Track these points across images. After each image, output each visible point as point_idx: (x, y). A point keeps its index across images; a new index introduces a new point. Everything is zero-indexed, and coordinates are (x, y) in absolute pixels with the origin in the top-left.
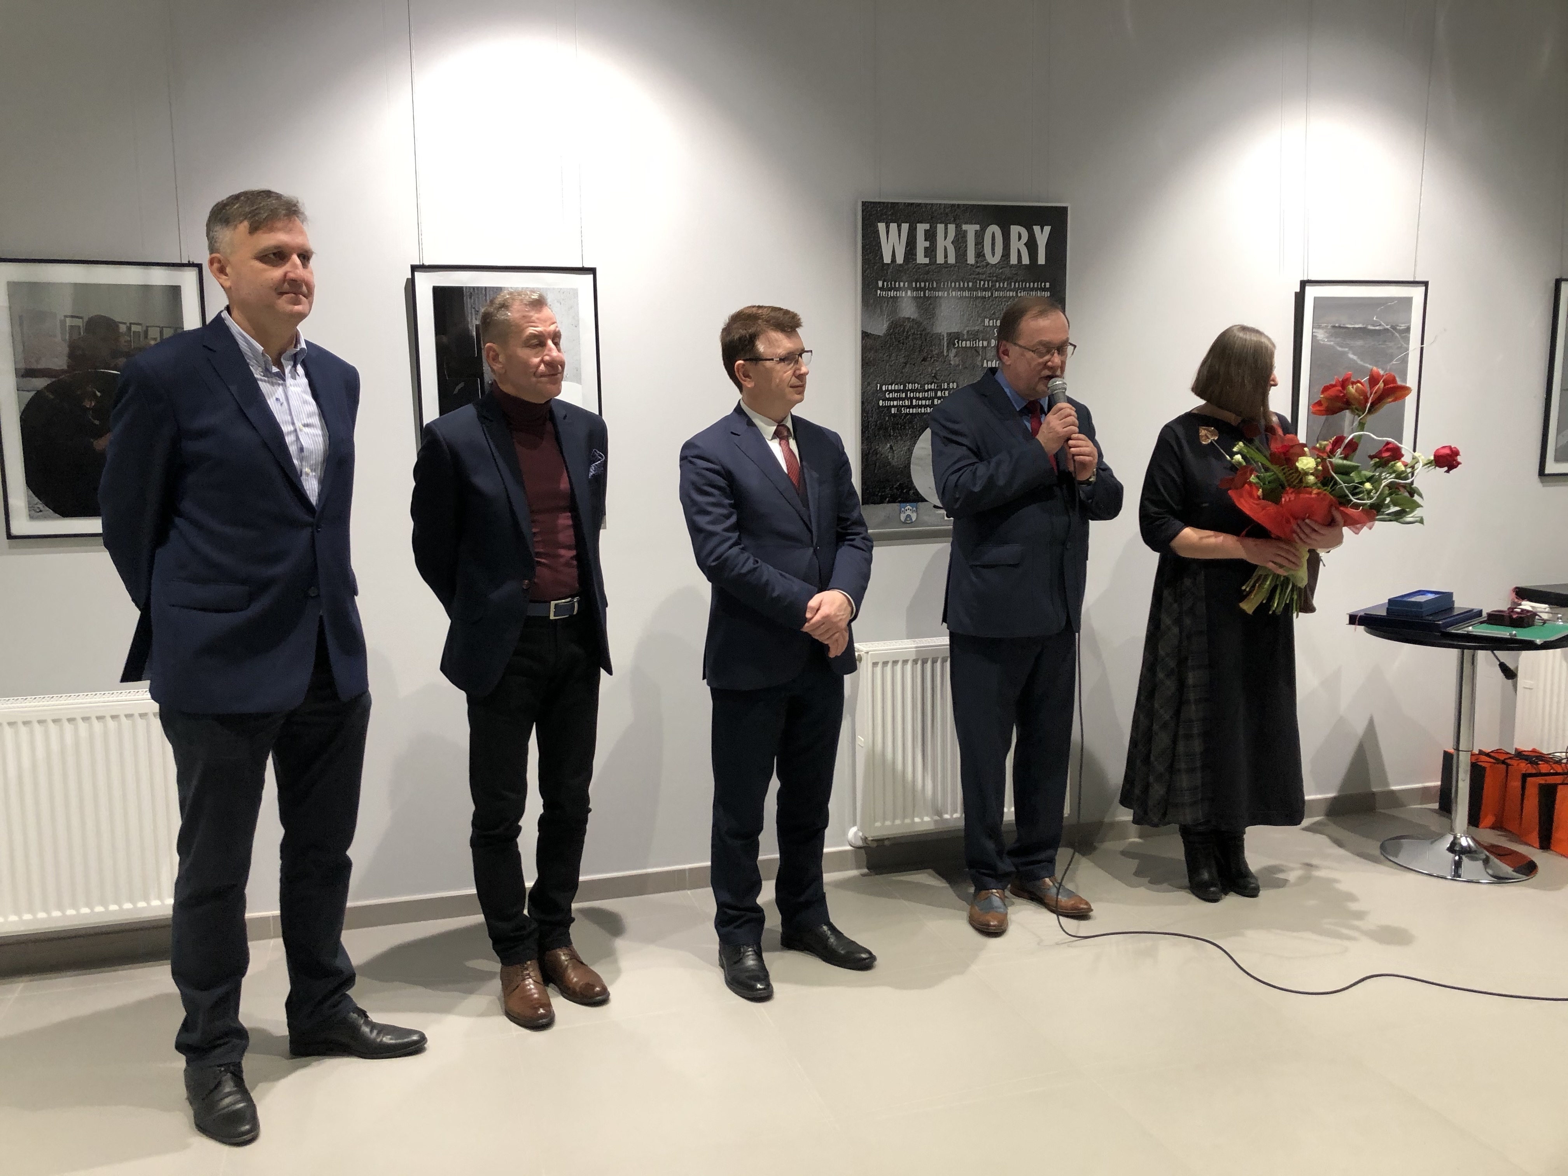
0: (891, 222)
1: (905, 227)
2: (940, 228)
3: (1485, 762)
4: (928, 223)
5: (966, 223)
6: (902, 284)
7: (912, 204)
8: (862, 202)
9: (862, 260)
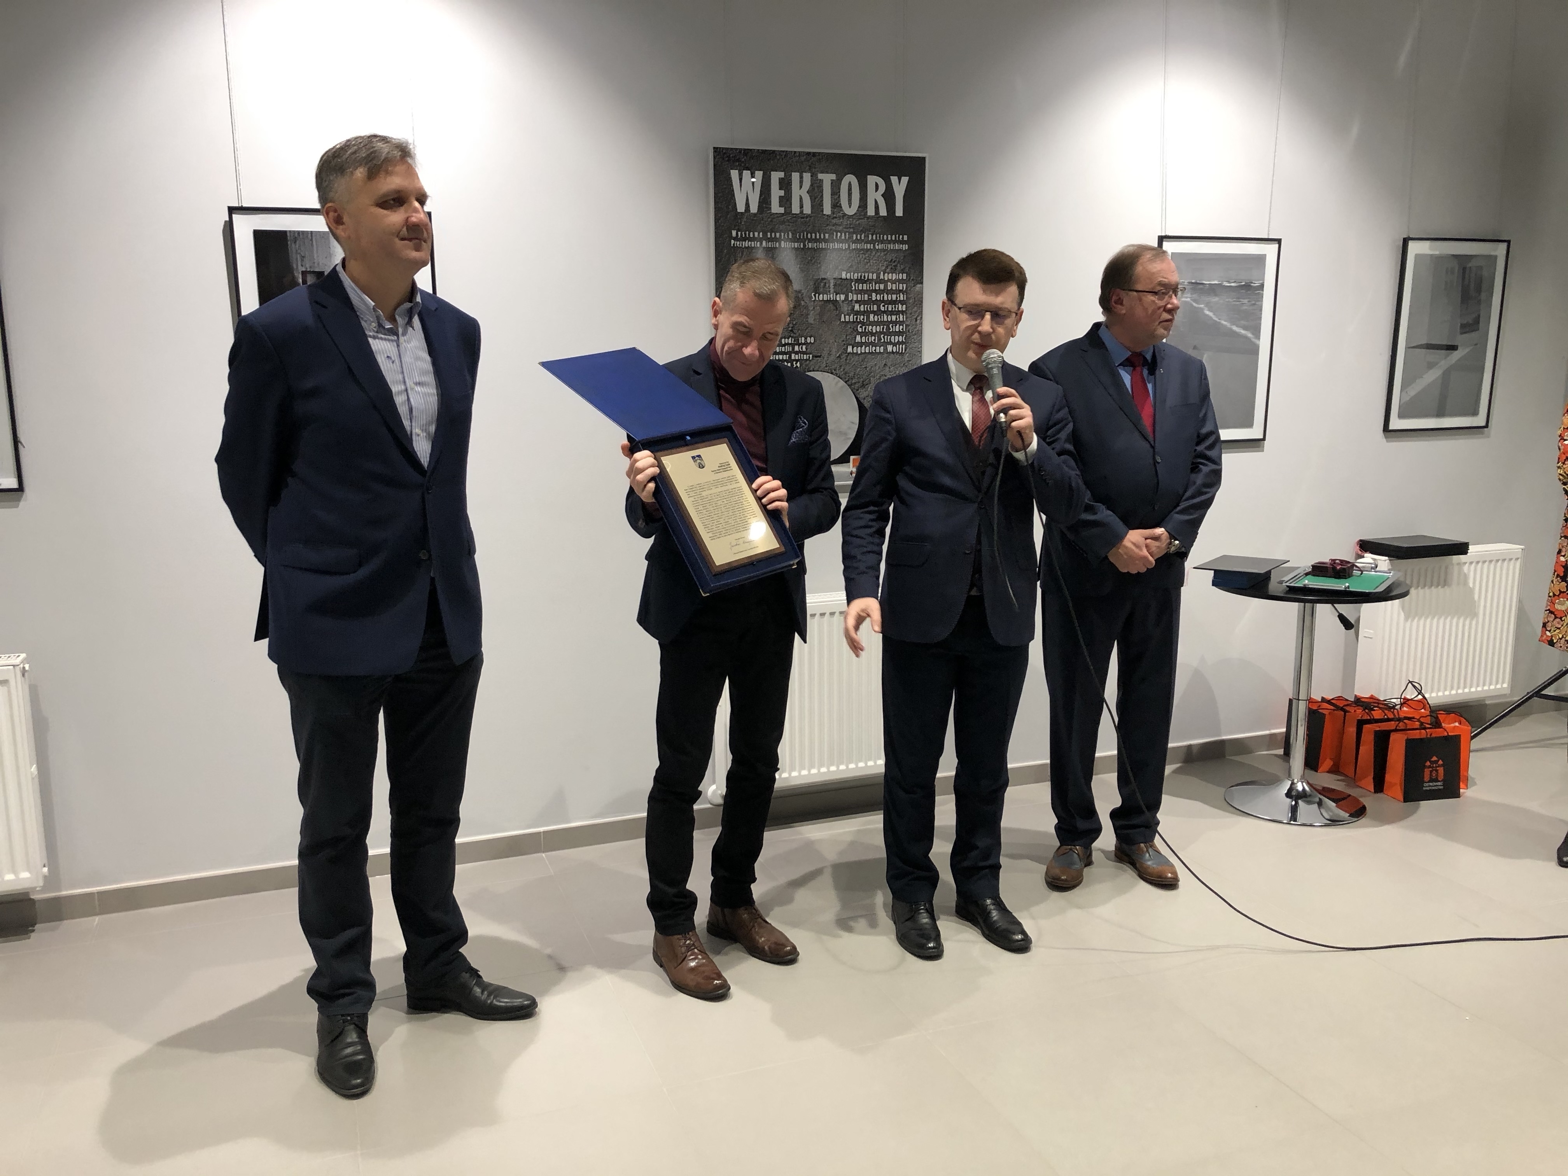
0: (744, 170)
2: (795, 176)
3: (1326, 709)
6: (756, 234)
7: (766, 151)
8: (714, 148)
9: (715, 208)
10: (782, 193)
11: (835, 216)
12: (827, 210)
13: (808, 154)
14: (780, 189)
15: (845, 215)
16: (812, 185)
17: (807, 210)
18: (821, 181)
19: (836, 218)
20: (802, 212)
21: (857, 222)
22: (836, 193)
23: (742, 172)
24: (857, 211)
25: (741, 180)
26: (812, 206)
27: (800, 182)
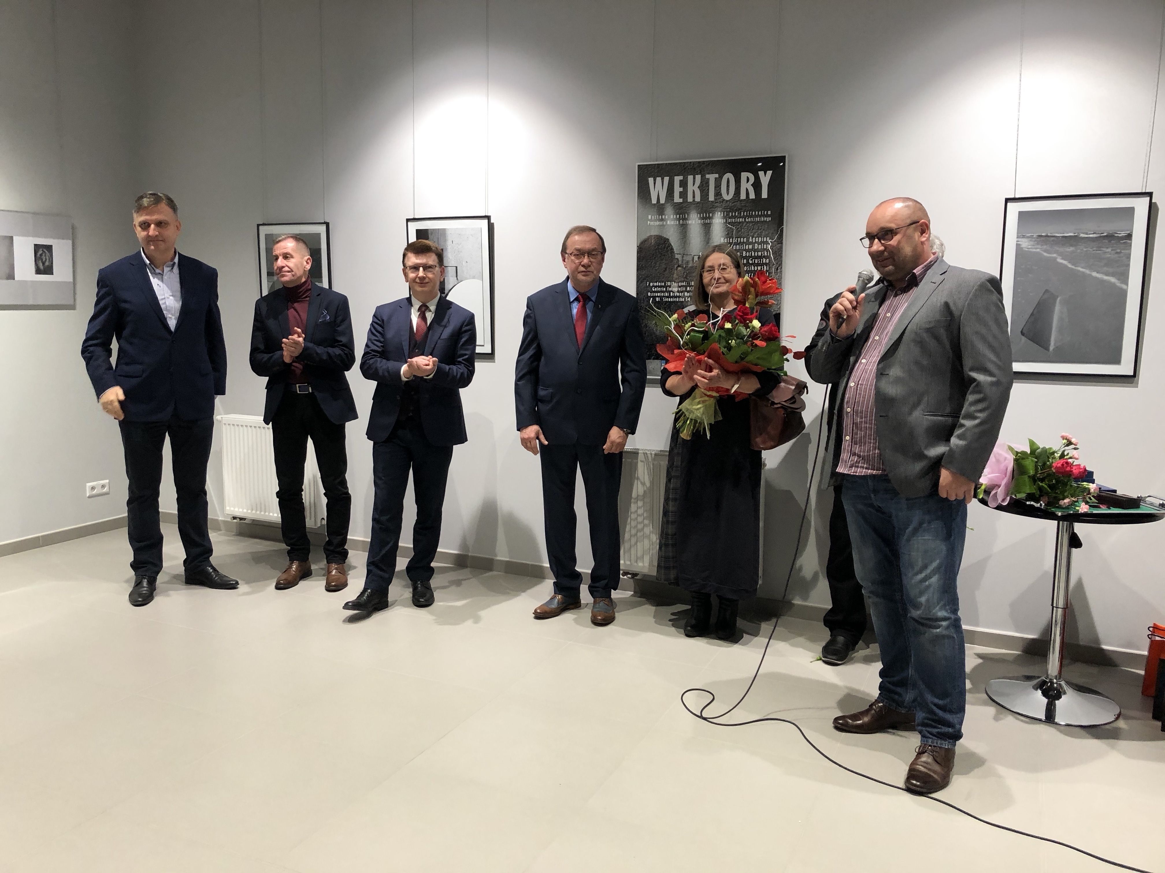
1: (667, 179)
2: (690, 178)
4: (681, 175)
5: (709, 174)
8: (638, 165)
9: (638, 202)
11: (717, 201)
12: (711, 198)
14: (680, 187)
15: (724, 200)
16: (701, 183)
17: (698, 199)
18: (708, 179)
20: (694, 201)
21: (733, 204)
22: (718, 186)
23: (656, 179)
24: (733, 196)
25: (655, 184)
26: (701, 197)
27: (693, 181)
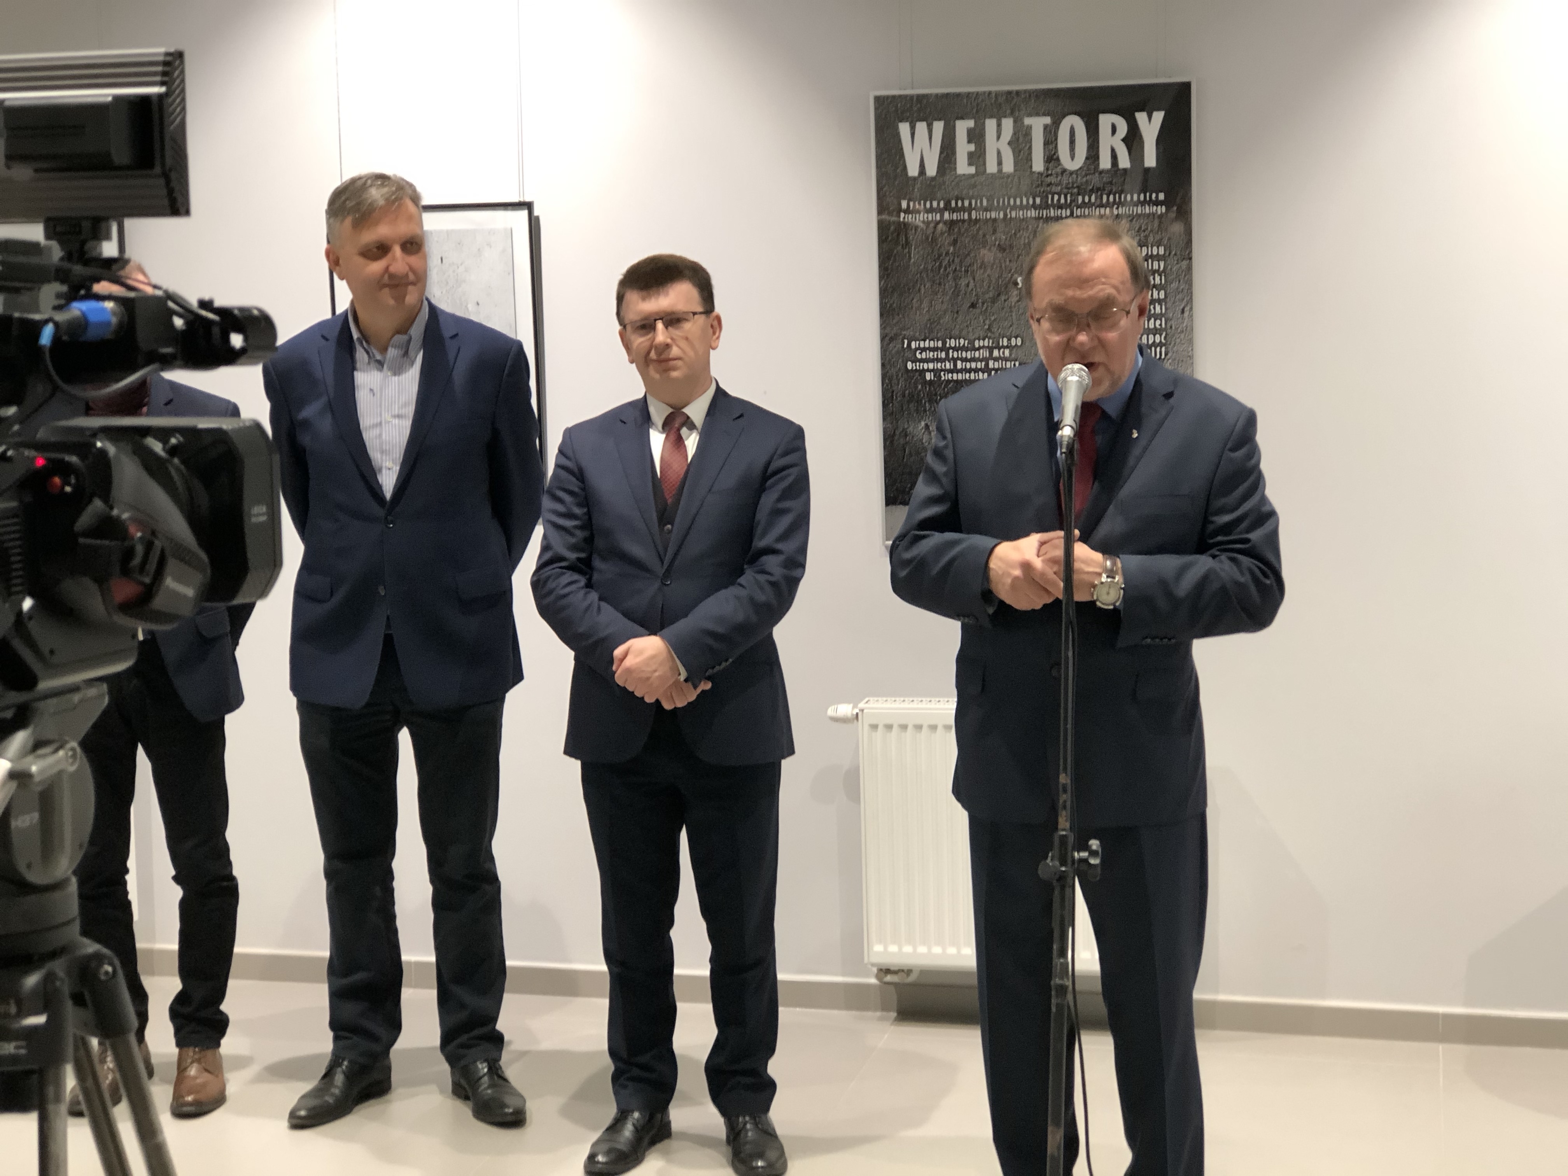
0: (917, 121)
1: (939, 127)
2: (991, 125)
4: (971, 119)
5: (1030, 115)
6: (935, 204)
7: (948, 94)
8: (876, 97)
9: (877, 174)
10: (972, 147)
11: (1050, 172)
12: (1038, 165)
13: (1009, 93)
14: (969, 142)
15: (1064, 171)
16: (1015, 134)
17: (1009, 167)
18: (1030, 128)
19: (1051, 175)
20: (1000, 171)
21: (1085, 179)
22: (1050, 141)
23: (915, 125)
24: (1085, 163)
25: (913, 135)
26: (1016, 164)
27: (997, 132)
